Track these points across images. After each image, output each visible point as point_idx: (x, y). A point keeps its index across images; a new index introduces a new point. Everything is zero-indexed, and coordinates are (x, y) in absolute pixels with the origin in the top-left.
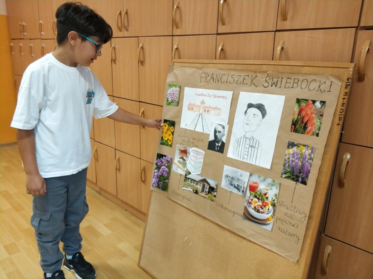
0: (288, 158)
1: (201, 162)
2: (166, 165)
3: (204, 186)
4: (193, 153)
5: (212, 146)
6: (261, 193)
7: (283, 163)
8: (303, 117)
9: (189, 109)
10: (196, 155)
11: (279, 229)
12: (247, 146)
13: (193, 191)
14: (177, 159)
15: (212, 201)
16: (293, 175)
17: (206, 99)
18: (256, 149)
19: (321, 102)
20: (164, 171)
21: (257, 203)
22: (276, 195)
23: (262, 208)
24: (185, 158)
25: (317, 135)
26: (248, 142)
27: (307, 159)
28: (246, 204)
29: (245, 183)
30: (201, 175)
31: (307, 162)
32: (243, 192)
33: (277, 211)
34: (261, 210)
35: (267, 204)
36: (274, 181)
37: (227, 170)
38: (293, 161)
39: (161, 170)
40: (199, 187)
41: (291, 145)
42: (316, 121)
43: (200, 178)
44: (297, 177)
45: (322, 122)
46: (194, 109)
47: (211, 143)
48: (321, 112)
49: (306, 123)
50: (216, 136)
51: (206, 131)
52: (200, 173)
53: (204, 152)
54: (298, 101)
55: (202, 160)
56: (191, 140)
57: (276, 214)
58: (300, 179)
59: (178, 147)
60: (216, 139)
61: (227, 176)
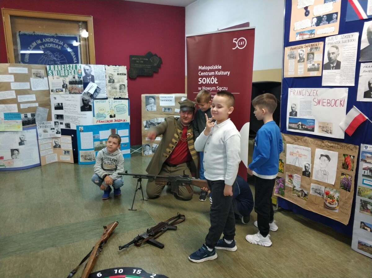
0: (342, 180)
2: (282, 182)
3: (302, 193)
6: (331, 196)
7: (340, 182)
8: (346, 163)
9: (290, 154)
10: (297, 178)
11: (341, 211)
12: (323, 174)
13: (298, 195)
14: (287, 180)
15: (306, 200)
16: (345, 188)
17: (299, 150)
18: (327, 176)
19: (353, 156)
20: (281, 186)
21: (329, 200)
22: (338, 197)
23: (332, 203)
24: (291, 179)
25: (353, 170)
26: (323, 172)
28: (324, 201)
29: (323, 191)
31: (350, 182)
32: (322, 195)
33: (339, 203)
35: (334, 201)
36: (337, 190)
37: (313, 185)
38: (344, 181)
39: (279, 185)
40: (300, 194)
41: (343, 174)
42: (352, 164)
43: (300, 189)
44: (347, 188)
45: (354, 165)
46: (294, 155)
47: (303, 172)
48: (353, 160)
49: (348, 165)
50: (306, 169)
51: (301, 166)
52: (300, 187)
53: (301, 177)
54: (344, 155)
55: (300, 181)
56: (294, 170)
57: (339, 205)
59: (287, 173)
60: (306, 171)
61: (313, 188)
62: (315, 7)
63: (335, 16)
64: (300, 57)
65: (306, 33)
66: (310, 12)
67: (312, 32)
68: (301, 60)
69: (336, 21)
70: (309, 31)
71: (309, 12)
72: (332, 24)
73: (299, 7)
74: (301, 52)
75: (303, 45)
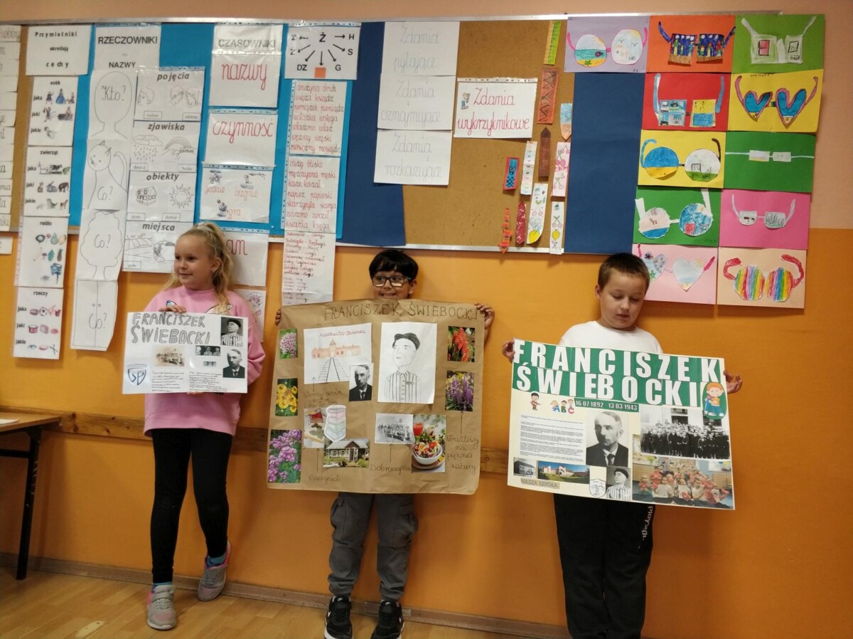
0: (449, 388)
1: (343, 422)
2: (291, 443)
3: (352, 452)
4: (331, 413)
5: (354, 395)
6: (426, 435)
7: (444, 394)
8: (457, 345)
9: (314, 356)
10: (335, 415)
11: (453, 466)
12: (404, 383)
13: (339, 464)
14: (308, 429)
15: (364, 467)
16: (457, 405)
17: (337, 339)
18: (414, 386)
19: (471, 329)
21: (424, 447)
22: (443, 431)
23: (430, 451)
24: (319, 424)
25: (473, 360)
26: (403, 379)
27: (467, 386)
28: (412, 453)
29: (408, 428)
30: (347, 438)
31: (469, 388)
32: (408, 439)
33: (447, 448)
34: (430, 454)
36: (438, 416)
37: (381, 418)
38: (454, 390)
39: (282, 453)
40: (346, 456)
41: (450, 374)
42: (469, 348)
43: (347, 442)
44: (462, 405)
45: (475, 348)
46: (322, 354)
47: (352, 391)
48: (472, 338)
49: (461, 350)
50: (358, 382)
51: (343, 379)
52: (345, 436)
53: (345, 407)
54: (451, 329)
55: (344, 418)
56: (325, 397)
57: (446, 451)
58: (465, 407)
59: (308, 411)
60: (359, 385)
61: (382, 427)
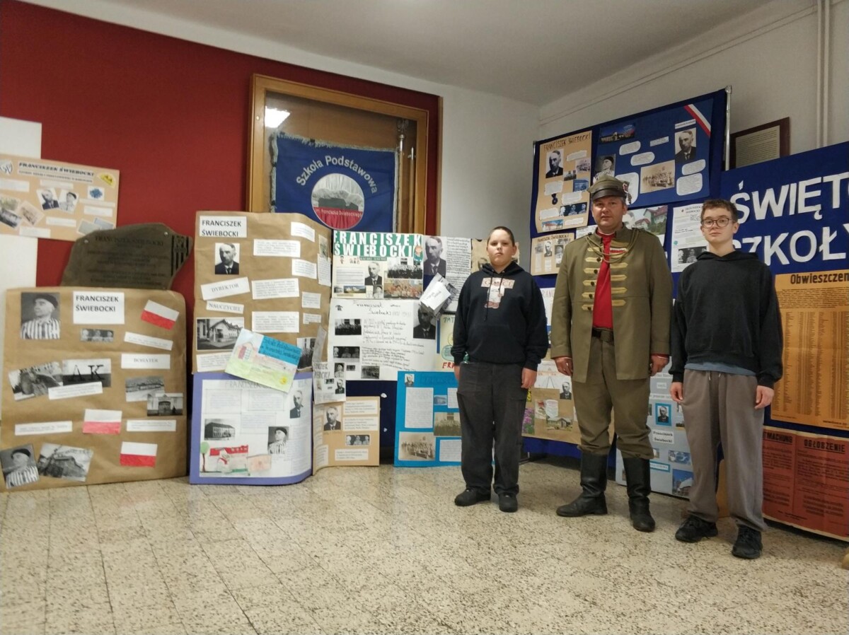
14: (537, 409)
17: (551, 367)
24: (543, 408)
50: (564, 390)
56: (546, 395)
62: (563, 195)
63: (584, 206)
64: (547, 250)
65: (553, 223)
66: (559, 200)
67: (559, 222)
68: (548, 254)
69: (585, 212)
70: (556, 221)
71: (557, 200)
72: (580, 214)
73: (546, 194)
74: (548, 244)
75: (550, 236)
